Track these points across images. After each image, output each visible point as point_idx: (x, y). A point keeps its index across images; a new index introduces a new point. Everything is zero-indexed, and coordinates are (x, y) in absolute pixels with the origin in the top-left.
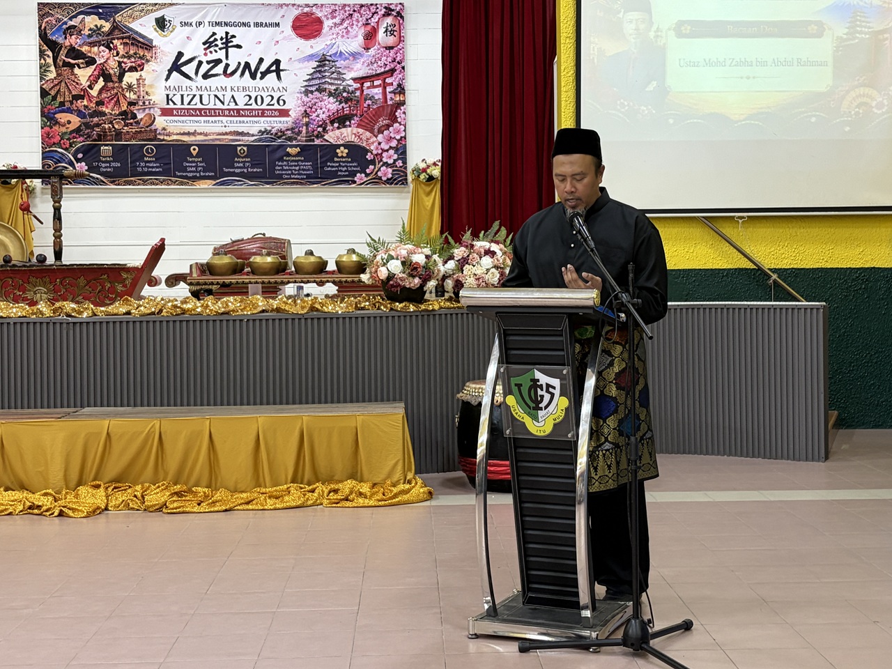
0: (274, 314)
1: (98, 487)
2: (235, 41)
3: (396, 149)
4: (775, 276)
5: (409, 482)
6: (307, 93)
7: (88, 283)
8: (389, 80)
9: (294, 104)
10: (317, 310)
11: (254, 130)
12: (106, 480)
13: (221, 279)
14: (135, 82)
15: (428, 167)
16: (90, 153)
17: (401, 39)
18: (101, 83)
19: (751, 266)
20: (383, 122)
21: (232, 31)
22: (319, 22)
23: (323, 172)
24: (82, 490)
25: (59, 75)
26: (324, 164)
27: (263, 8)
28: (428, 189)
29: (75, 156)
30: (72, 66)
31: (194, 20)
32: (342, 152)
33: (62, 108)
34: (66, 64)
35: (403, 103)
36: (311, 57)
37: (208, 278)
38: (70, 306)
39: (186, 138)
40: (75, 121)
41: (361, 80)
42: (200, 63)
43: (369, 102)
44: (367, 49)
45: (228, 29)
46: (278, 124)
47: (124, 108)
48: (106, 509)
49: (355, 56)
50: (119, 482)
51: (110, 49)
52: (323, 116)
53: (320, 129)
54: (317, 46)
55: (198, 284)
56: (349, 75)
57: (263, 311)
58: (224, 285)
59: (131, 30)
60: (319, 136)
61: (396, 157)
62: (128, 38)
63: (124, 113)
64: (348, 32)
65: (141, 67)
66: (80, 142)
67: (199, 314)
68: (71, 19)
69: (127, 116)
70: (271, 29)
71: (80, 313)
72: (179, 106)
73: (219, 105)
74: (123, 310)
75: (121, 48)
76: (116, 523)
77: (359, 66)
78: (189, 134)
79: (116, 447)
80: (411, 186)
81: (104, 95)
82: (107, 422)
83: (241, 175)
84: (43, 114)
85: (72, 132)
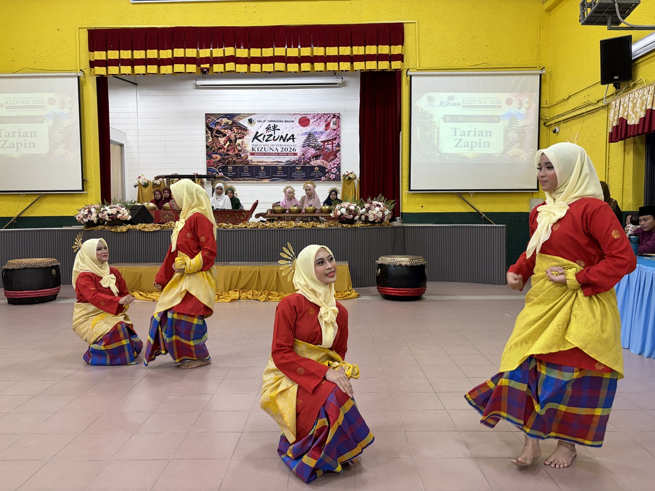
0: (299, 228)
1: (236, 291)
2: (277, 128)
3: (337, 168)
4: (484, 215)
5: (350, 291)
6: (304, 147)
7: (230, 216)
8: (334, 142)
9: (299, 151)
10: (315, 227)
11: (284, 161)
12: (239, 288)
13: (278, 215)
14: (241, 143)
15: (349, 174)
16: (224, 169)
17: (339, 127)
18: (228, 143)
19: (475, 211)
20: (332, 157)
21: (276, 124)
22: (309, 120)
23: (309, 176)
24: (230, 292)
25: (213, 140)
26: (310, 173)
27: (288, 115)
28: (349, 182)
29: (219, 170)
30: (218, 137)
31: (262, 120)
32: (317, 169)
33: (214, 152)
34: (215, 136)
35: (339, 150)
36: (305, 133)
37: (273, 215)
38: (224, 225)
39: (259, 164)
40: (219, 157)
41: (324, 142)
42: (265, 136)
43: (327, 150)
44: (326, 130)
45: (275, 123)
46: (293, 158)
47: (237, 152)
48: (239, 299)
49: (322, 133)
50: (244, 289)
51: (232, 131)
52: (310, 155)
53: (308, 160)
54: (308, 129)
55: (270, 217)
56: (320, 140)
57: (295, 227)
58: (279, 217)
59: (239, 123)
60: (308, 163)
61: (336, 170)
62: (238, 126)
63: (237, 154)
64: (319, 124)
65: (243, 137)
66: (221, 165)
67: (272, 228)
68: (217, 119)
69: (238, 155)
70: (291, 123)
71: (228, 227)
72: (257, 152)
73: (272, 151)
74: (244, 226)
75: (235, 130)
76: (243, 304)
77: (323, 136)
78: (260, 162)
79: (243, 276)
80: (342, 181)
81: (229, 148)
82: (239, 267)
83: (279, 177)
84: (207, 155)
85: (218, 161)
